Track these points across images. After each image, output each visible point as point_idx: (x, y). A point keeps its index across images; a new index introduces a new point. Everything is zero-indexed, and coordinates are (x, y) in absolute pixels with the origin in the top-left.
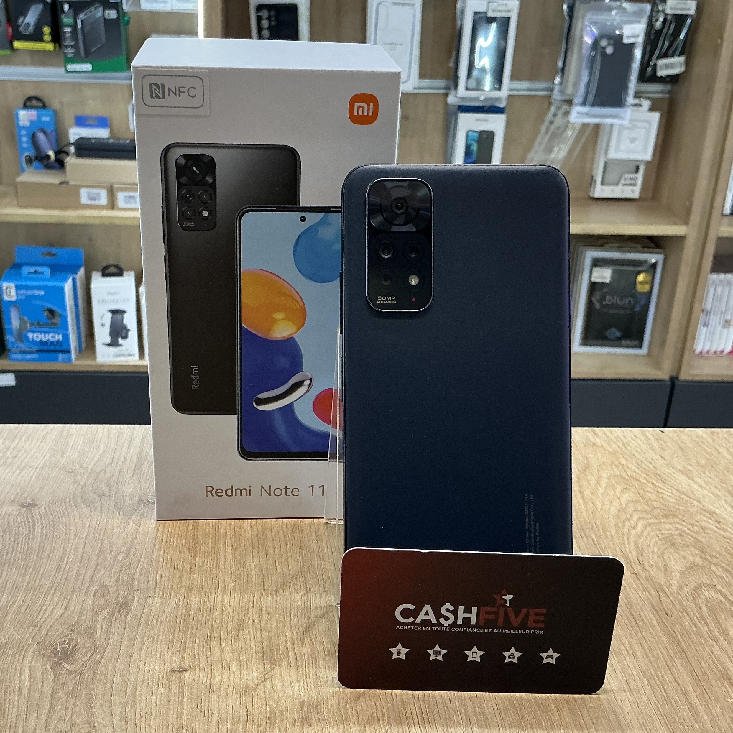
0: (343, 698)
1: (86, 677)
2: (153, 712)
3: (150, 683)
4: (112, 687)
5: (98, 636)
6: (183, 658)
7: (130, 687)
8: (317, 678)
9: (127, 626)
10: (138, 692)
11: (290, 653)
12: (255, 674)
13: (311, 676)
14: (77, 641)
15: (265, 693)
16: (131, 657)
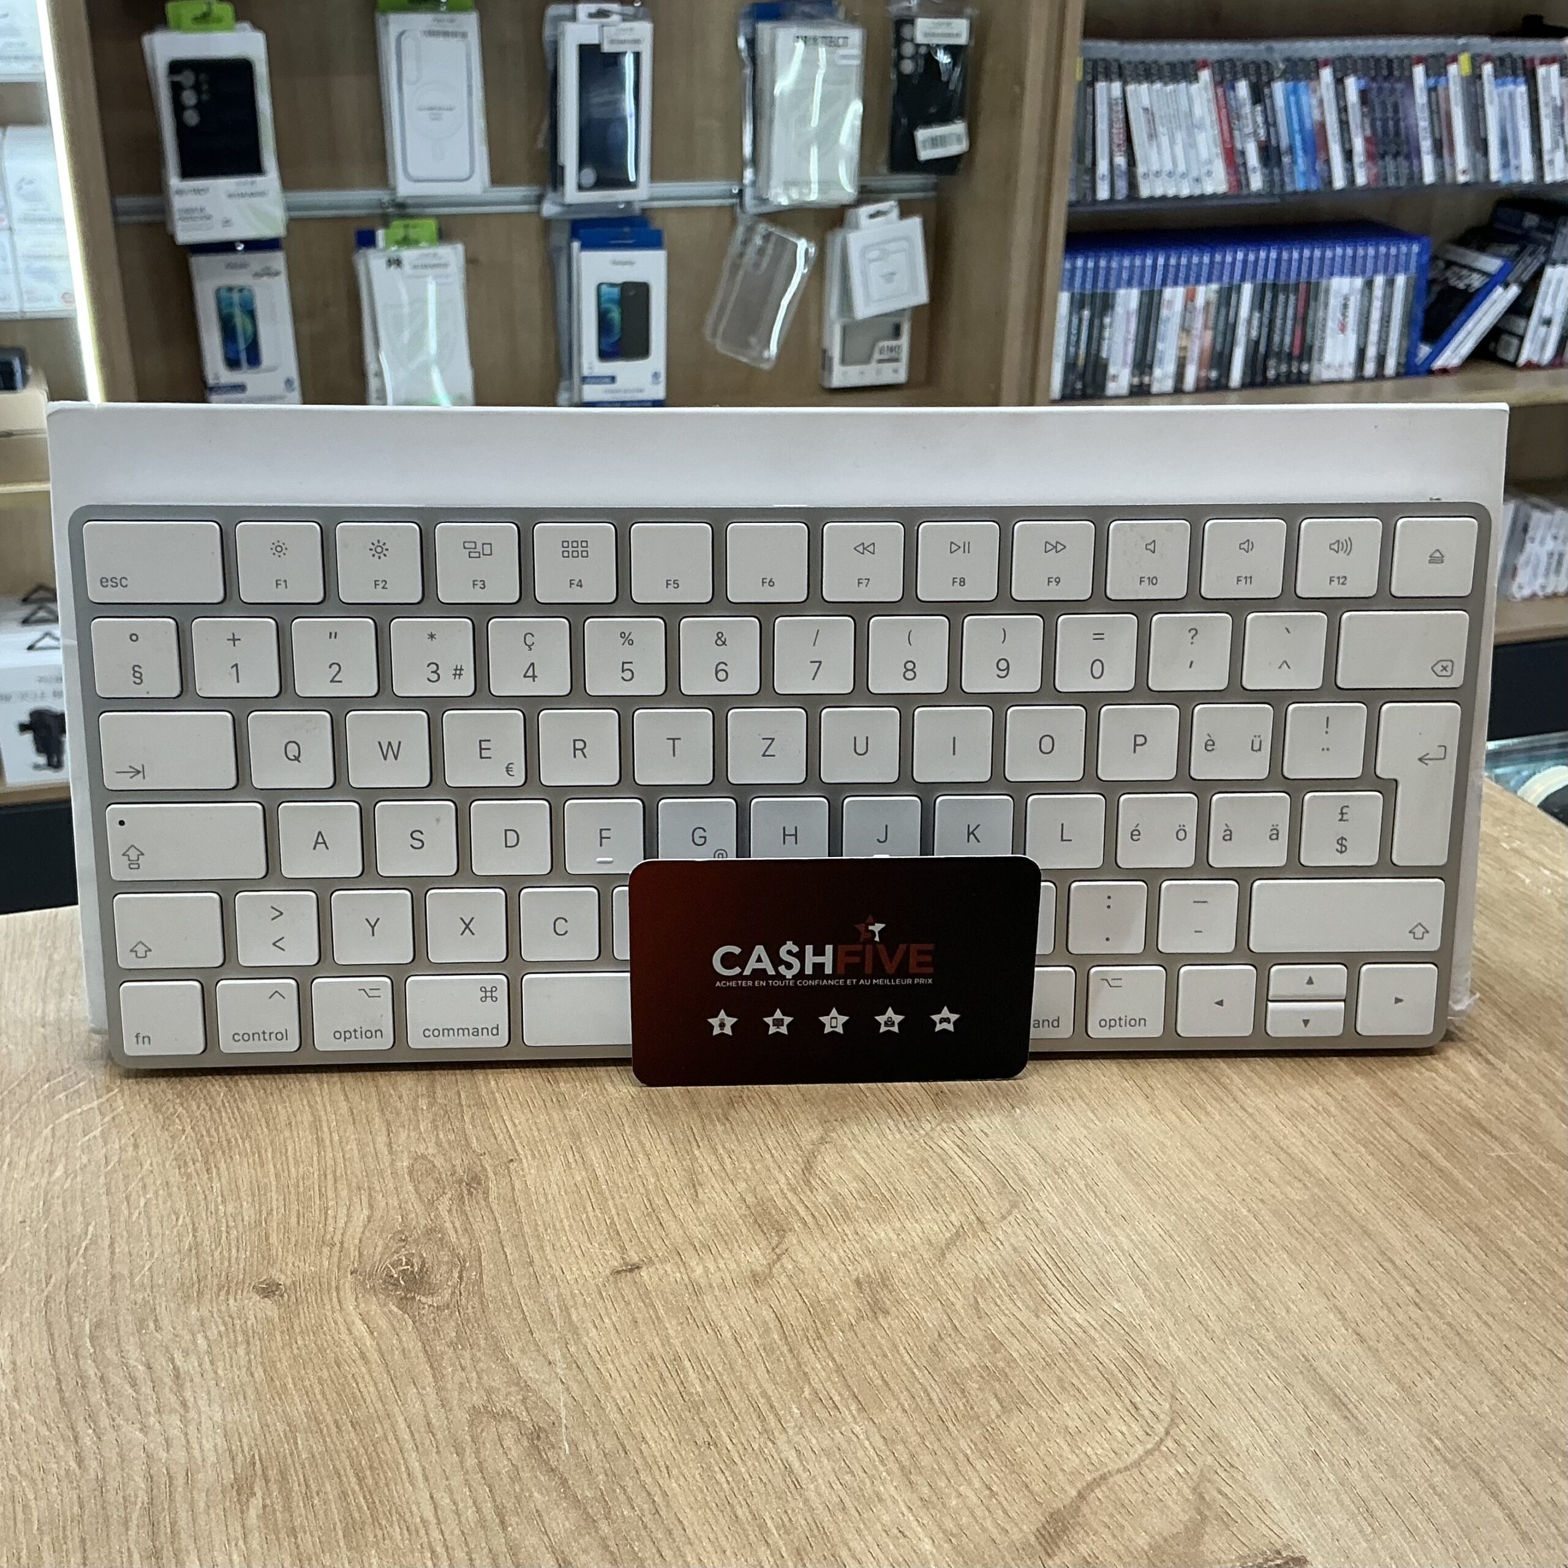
0: (919, 1261)
1: (470, 1310)
2: (618, 1344)
3: (588, 1300)
4: (525, 1318)
5: (454, 1240)
6: (623, 1249)
7: (556, 1312)
8: (862, 1239)
9: (497, 1215)
10: (574, 1317)
11: (798, 1208)
12: (757, 1251)
13: (850, 1237)
14: (421, 1256)
15: (790, 1277)
16: (531, 1263)
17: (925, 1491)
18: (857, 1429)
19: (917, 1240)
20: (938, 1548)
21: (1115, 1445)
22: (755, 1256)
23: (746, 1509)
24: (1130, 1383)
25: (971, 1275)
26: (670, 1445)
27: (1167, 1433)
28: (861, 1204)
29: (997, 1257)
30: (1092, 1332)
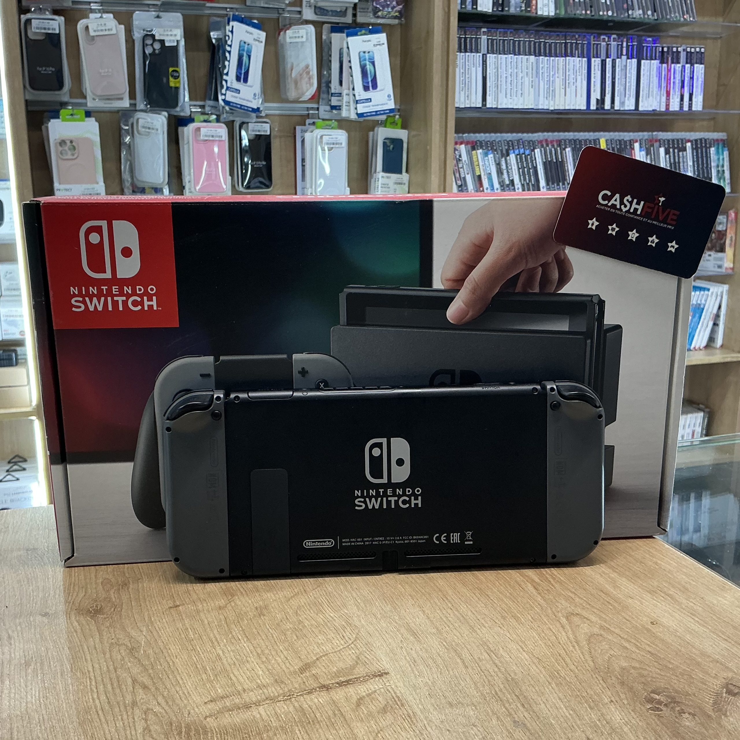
0: (280, 602)
1: (116, 618)
2: (166, 626)
3: (159, 615)
4: (135, 620)
5: (114, 600)
6: (175, 601)
7: (146, 619)
8: (261, 596)
9: (131, 594)
10: (153, 619)
12: (223, 601)
13: (257, 596)
14: (101, 605)
15: (232, 607)
16: (140, 606)
17: (264, 659)
18: (245, 645)
19: (281, 596)
20: (264, 673)
21: (333, 646)
22: (222, 602)
23: (201, 665)
24: (344, 631)
25: (297, 605)
26: (178, 650)
27: (352, 643)
28: (264, 587)
29: (308, 600)
30: (335, 618)
